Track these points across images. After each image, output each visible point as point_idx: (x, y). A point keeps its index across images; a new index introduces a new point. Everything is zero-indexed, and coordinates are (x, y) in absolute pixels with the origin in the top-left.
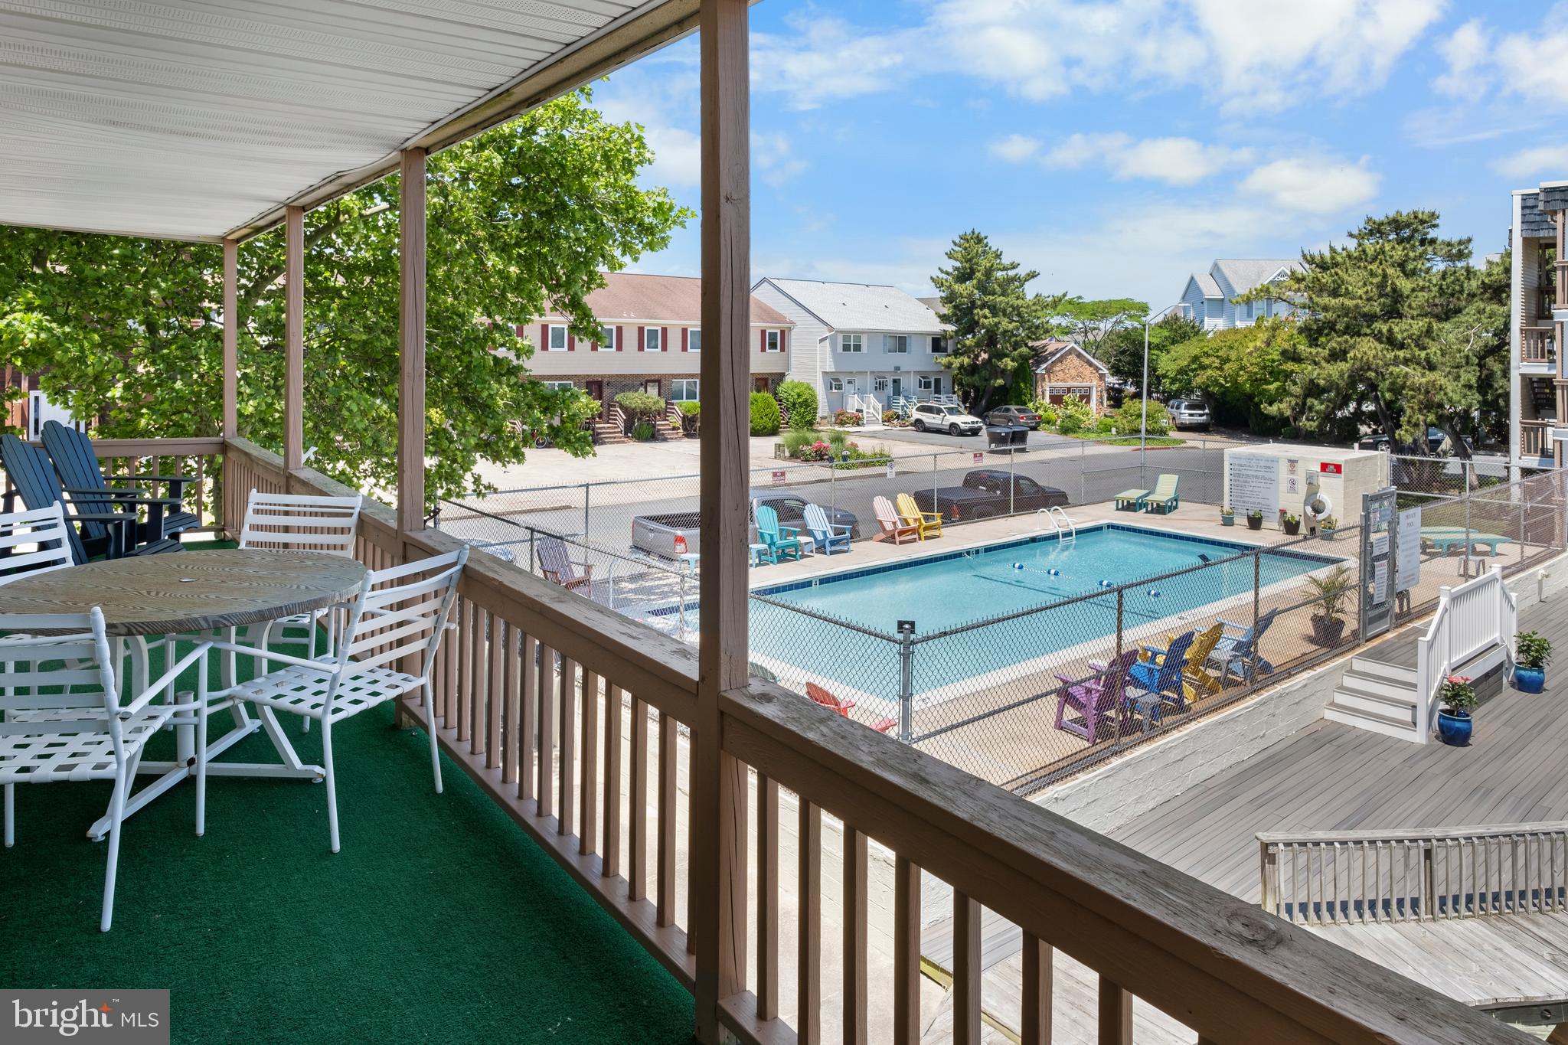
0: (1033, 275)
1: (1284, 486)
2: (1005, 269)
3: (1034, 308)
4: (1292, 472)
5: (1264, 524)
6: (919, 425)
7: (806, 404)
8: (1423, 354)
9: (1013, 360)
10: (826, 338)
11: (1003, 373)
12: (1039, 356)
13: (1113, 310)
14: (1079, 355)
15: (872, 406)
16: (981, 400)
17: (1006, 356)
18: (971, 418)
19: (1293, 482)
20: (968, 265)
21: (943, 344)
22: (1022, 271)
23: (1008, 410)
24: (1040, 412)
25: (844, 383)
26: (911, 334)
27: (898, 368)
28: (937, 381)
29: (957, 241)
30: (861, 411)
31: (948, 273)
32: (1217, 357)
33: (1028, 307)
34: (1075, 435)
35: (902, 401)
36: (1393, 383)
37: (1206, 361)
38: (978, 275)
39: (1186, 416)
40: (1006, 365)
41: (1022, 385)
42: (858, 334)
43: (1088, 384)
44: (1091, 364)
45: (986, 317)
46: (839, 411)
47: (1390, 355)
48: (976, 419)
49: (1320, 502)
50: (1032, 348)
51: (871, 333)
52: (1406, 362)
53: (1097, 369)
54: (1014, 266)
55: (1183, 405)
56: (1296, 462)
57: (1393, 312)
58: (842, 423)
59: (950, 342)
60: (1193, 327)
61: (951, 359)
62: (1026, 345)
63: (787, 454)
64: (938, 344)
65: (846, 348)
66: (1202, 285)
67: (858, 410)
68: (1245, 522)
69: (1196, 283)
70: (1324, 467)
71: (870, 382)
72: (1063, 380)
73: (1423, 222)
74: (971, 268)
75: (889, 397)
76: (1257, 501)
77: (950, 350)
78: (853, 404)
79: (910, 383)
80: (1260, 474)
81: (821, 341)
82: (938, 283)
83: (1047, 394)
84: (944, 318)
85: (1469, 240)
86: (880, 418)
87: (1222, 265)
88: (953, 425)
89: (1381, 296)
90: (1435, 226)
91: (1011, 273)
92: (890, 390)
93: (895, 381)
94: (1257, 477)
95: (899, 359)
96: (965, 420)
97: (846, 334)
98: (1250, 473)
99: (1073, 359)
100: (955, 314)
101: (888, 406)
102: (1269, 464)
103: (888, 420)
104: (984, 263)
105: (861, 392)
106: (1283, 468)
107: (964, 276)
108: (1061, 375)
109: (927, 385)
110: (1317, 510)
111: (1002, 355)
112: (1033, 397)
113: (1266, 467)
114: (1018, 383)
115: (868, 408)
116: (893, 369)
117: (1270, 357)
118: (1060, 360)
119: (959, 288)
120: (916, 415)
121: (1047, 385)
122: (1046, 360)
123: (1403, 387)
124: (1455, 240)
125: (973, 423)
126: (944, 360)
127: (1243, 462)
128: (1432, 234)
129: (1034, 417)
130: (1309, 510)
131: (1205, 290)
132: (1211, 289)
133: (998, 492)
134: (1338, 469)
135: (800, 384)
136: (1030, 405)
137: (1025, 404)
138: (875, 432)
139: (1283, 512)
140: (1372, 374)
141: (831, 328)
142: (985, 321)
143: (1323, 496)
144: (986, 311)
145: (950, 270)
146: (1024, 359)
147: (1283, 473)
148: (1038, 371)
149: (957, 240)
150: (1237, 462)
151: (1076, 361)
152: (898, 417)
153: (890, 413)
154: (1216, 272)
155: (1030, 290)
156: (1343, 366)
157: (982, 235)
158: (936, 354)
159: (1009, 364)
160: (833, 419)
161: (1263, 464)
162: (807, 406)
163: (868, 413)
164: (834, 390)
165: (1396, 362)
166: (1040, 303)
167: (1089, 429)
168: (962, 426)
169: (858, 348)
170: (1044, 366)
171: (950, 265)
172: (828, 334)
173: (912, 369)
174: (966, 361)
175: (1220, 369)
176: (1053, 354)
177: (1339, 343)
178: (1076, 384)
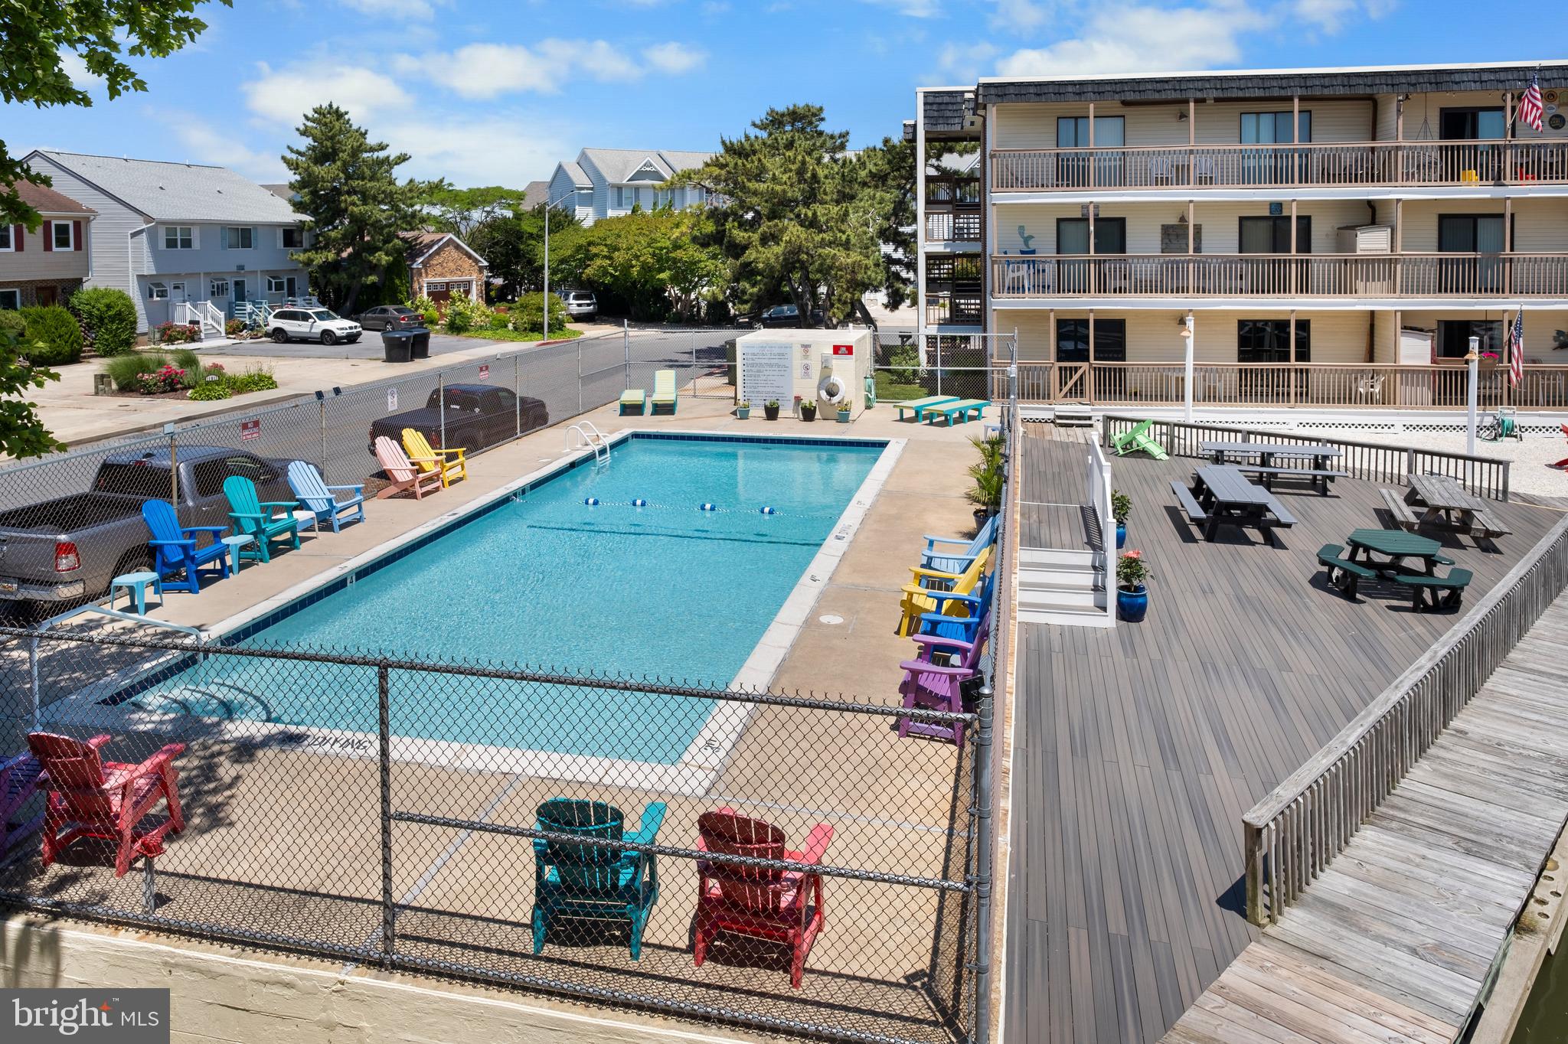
0: (403, 159)
1: (797, 371)
2: (372, 150)
3: (409, 195)
4: (806, 357)
5: (781, 414)
6: (280, 336)
7: (119, 317)
8: (844, 237)
9: (387, 254)
10: (141, 232)
11: (373, 268)
12: (413, 250)
13: (489, 198)
14: (458, 247)
15: (210, 315)
16: (345, 301)
17: (379, 249)
18: (347, 323)
19: (807, 368)
20: (329, 144)
21: (296, 236)
22: (392, 153)
23: (385, 311)
24: (421, 311)
25: (169, 289)
26: (257, 226)
27: (241, 268)
28: (291, 282)
29: (310, 116)
30: (198, 323)
31: (299, 153)
32: (606, 245)
33: (403, 193)
34: (467, 334)
35: (249, 307)
36: (821, 265)
37: (594, 250)
38: (343, 156)
39: (574, 306)
40: (378, 260)
41: (397, 282)
42: (187, 226)
43: (468, 278)
44: (470, 256)
45: (354, 204)
46: (163, 325)
47: (818, 238)
48: (354, 324)
49: (834, 384)
50: (404, 240)
51: (206, 225)
52: (830, 244)
53: (476, 261)
54: (382, 147)
55: (572, 296)
56: (809, 346)
57: (811, 198)
58: (171, 340)
59: (305, 235)
60: (566, 216)
61: (311, 254)
62: (398, 237)
63: (114, 386)
64: (291, 235)
65: (172, 243)
66: (571, 174)
67: (191, 322)
68: (763, 413)
69: (564, 171)
70: (837, 349)
71: (204, 286)
72: (442, 275)
73: (814, 115)
74: (333, 147)
75: (230, 303)
76: (771, 389)
77: (306, 244)
78: (184, 314)
79: (256, 284)
80: (773, 361)
81: (134, 235)
82: (293, 166)
83: (425, 290)
84: (299, 207)
85: (848, 133)
86: (222, 329)
87: (590, 154)
88: (326, 333)
89: (800, 182)
90: (823, 119)
91: (382, 154)
92: (231, 294)
93: (237, 283)
94: (771, 365)
95: (241, 255)
96: (340, 325)
97: (171, 226)
98: (763, 361)
99: (451, 252)
100: (313, 202)
101: (230, 317)
102: (782, 351)
103: (233, 330)
104: (349, 144)
105: (194, 299)
106: (797, 352)
107: (323, 155)
108: (439, 269)
109: (279, 286)
110: (831, 394)
111: (373, 249)
112: (412, 295)
113: (779, 354)
114: (392, 280)
115: (205, 318)
116: (235, 269)
117: (659, 245)
118: (437, 252)
119: (318, 170)
120: (274, 323)
121: (425, 281)
122: (422, 254)
123: (831, 268)
124: (837, 133)
125: (351, 328)
126: (302, 257)
127: (756, 351)
128: (822, 127)
129: (416, 318)
130: (824, 394)
131: (575, 179)
132: (580, 179)
133: (477, 410)
134: (849, 350)
135: (107, 293)
136: (409, 304)
137: (402, 303)
138: (219, 348)
139: (798, 399)
140: (804, 257)
141: (148, 219)
142: (355, 209)
143: (836, 378)
144: (355, 198)
145: (303, 149)
146: (398, 252)
147: (797, 360)
148: (414, 266)
149: (310, 114)
150: (750, 351)
151: (455, 254)
152: (245, 326)
153: (234, 323)
154: (584, 161)
155: (401, 176)
156: (778, 249)
157: (342, 110)
158: (291, 250)
159: (383, 258)
160: (157, 336)
161: (776, 351)
162: (122, 321)
163: (206, 324)
164: (156, 299)
165: (823, 244)
166: (414, 191)
167: (481, 327)
168: (338, 333)
169: (187, 243)
170: (420, 260)
171: (304, 143)
172: (145, 226)
173: (259, 268)
174: (331, 256)
175: (610, 258)
176: (430, 246)
177: (769, 227)
178: (455, 278)
